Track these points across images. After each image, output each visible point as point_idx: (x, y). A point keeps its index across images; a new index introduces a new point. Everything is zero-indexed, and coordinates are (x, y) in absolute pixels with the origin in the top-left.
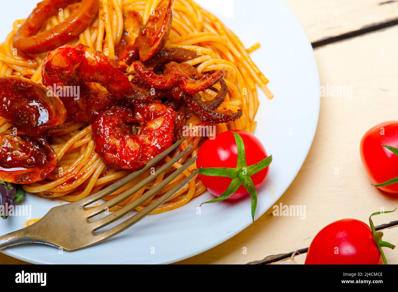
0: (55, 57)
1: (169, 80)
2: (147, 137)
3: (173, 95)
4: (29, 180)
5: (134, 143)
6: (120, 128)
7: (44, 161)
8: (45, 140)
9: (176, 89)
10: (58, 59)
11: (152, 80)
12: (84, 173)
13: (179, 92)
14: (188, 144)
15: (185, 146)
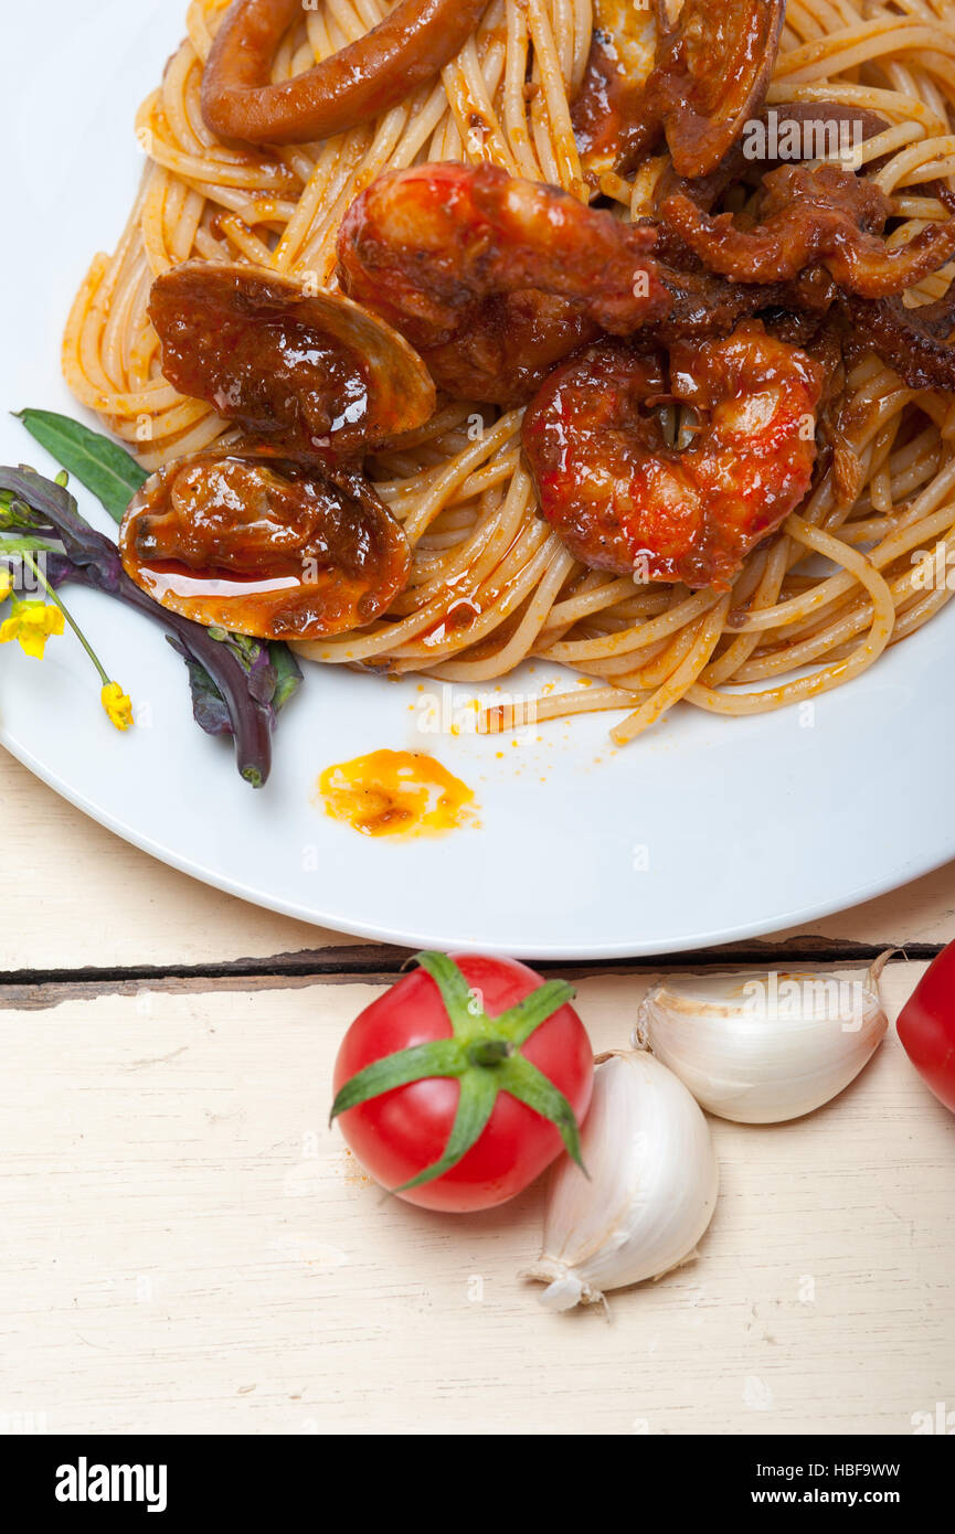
0: (396, 211)
1: (789, 248)
2: (723, 465)
3: (802, 298)
4: (319, 627)
5: (681, 488)
6: (625, 430)
7: (363, 556)
8: (360, 479)
9: (815, 275)
10: (406, 217)
11: (732, 256)
12: (504, 590)
13: (824, 285)
14: (859, 459)
15: (852, 471)
